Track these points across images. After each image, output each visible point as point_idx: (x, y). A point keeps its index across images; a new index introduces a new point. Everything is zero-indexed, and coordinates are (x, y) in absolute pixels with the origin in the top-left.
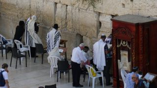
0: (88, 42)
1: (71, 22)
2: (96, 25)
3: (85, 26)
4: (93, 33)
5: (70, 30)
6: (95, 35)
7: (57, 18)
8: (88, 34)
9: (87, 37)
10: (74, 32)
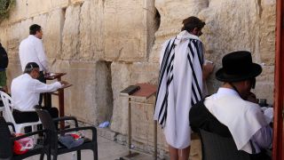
0: (124, 76)
1: (86, 37)
2: (144, 21)
3: (116, 34)
4: (136, 47)
5: (85, 55)
6: (142, 52)
7: (64, 38)
8: (123, 55)
9: (121, 62)
10: (92, 59)
